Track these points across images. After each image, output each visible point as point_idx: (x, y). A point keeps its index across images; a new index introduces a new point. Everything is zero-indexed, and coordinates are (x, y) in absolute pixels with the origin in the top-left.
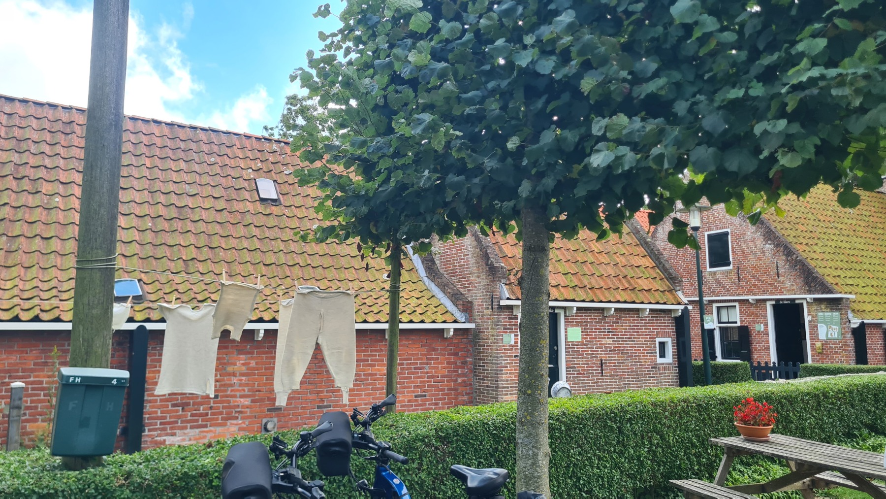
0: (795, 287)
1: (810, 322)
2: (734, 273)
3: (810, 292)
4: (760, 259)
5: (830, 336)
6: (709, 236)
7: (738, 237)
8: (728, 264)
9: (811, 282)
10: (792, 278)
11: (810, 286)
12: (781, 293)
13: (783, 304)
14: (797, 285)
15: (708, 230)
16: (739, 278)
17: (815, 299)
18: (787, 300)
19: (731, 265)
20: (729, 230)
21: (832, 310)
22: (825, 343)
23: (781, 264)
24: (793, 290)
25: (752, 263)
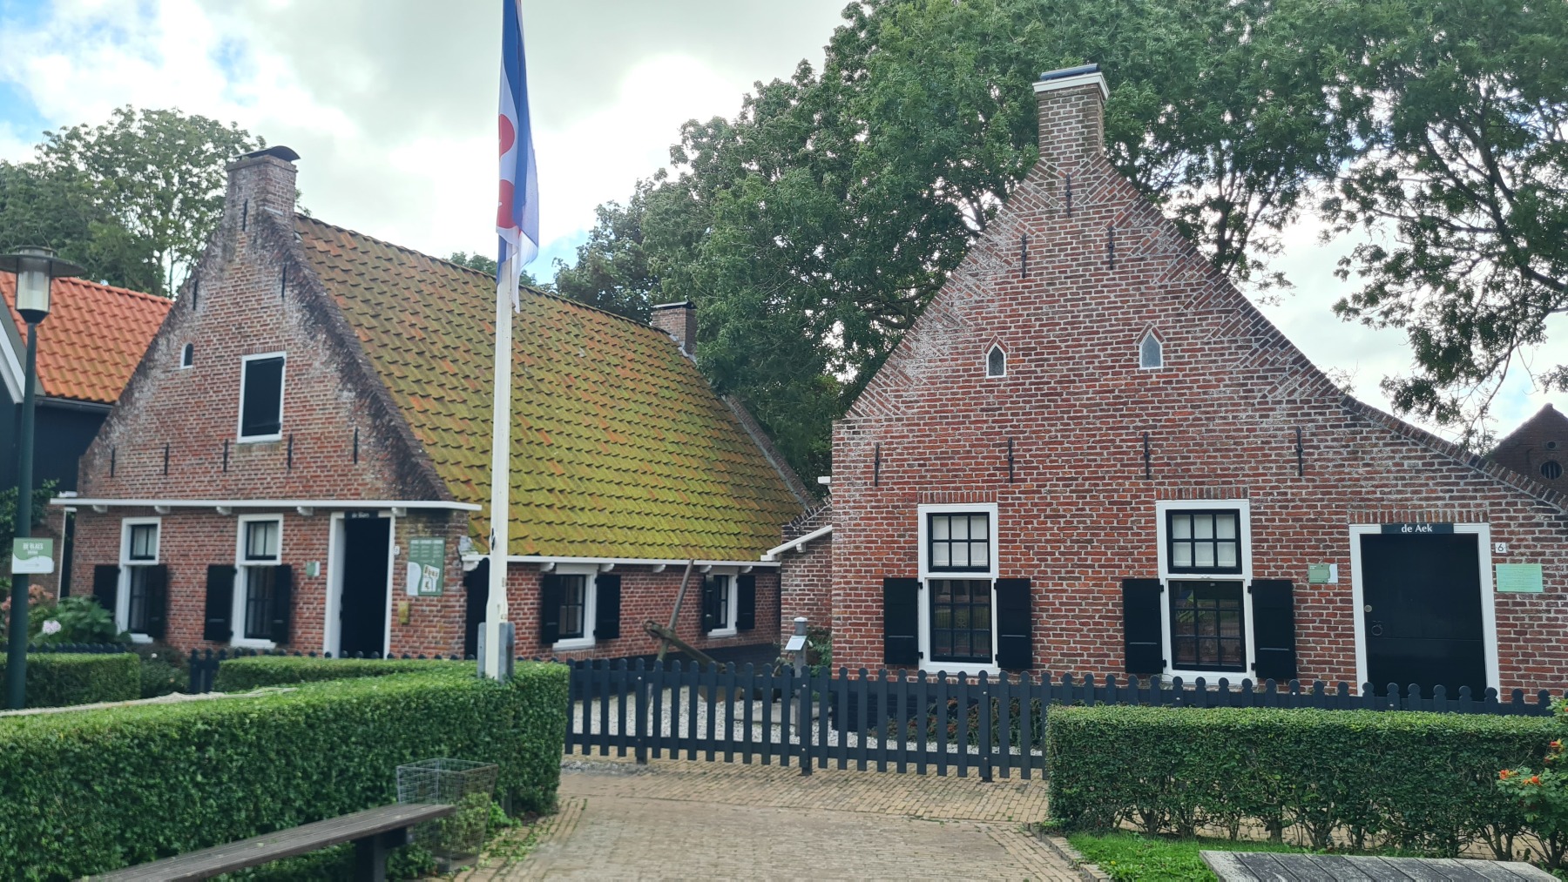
0: (380, 484)
1: (396, 558)
2: (283, 449)
3: (404, 496)
4: (329, 421)
5: (424, 589)
6: (248, 363)
7: (300, 371)
8: (275, 430)
9: (408, 474)
10: (378, 464)
11: (404, 483)
12: (357, 495)
13: (358, 520)
14: (385, 479)
15: (248, 352)
16: (290, 459)
17: (410, 510)
18: (364, 510)
19: (280, 432)
20: (283, 354)
21: (433, 535)
22: (414, 604)
23: (363, 432)
24: (377, 489)
25: (316, 429)
